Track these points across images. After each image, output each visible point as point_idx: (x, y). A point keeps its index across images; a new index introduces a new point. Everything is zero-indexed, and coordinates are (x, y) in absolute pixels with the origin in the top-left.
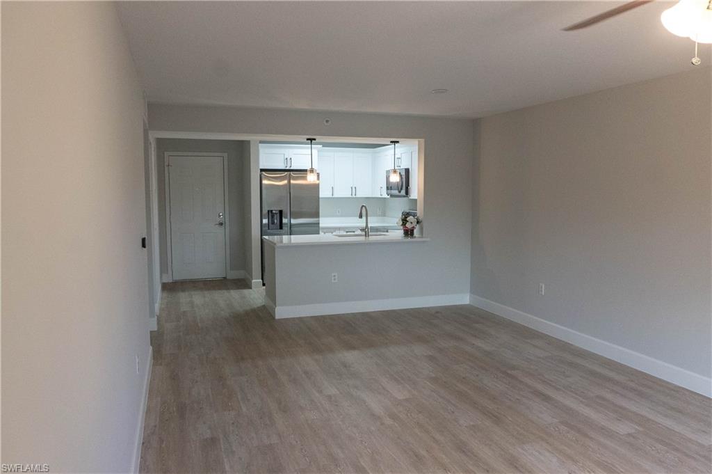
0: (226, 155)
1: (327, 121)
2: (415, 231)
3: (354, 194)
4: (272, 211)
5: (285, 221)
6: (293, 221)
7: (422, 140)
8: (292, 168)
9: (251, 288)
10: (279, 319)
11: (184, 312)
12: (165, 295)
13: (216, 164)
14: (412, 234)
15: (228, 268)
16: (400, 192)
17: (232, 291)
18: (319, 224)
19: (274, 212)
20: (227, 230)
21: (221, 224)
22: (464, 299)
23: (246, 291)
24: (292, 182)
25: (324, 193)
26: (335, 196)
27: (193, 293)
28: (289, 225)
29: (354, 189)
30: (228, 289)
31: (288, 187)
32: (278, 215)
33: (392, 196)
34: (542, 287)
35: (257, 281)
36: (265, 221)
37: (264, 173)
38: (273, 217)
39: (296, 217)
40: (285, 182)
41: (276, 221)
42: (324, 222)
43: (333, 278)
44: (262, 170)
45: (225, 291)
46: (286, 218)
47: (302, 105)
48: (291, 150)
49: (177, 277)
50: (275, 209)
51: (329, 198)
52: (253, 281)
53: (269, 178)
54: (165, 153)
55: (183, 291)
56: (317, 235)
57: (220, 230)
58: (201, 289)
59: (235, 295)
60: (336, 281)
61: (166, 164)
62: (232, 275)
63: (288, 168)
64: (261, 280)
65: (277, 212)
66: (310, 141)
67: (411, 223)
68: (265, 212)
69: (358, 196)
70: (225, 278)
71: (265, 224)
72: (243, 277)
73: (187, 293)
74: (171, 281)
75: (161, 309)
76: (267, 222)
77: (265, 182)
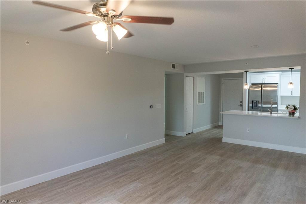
1: (246, 63)
5: (259, 105)
18: (277, 107)
21: (241, 105)
24: (264, 89)
25: (280, 94)
40: (260, 89)
43: (247, 130)
48: (265, 75)
50: (255, 100)
53: (253, 87)
54: (222, 79)
63: (264, 83)
68: (250, 101)
71: (250, 106)
77: (250, 89)
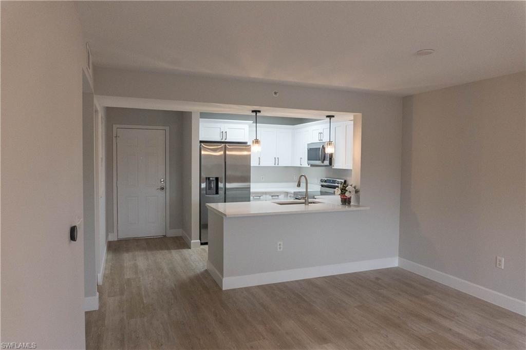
0: (167, 128)
1: (275, 93)
2: (352, 200)
3: (277, 163)
4: (209, 178)
5: (221, 185)
6: (228, 186)
7: (360, 115)
8: (226, 141)
9: (190, 248)
10: (226, 290)
11: (129, 280)
12: (110, 256)
13: (158, 136)
14: (349, 202)
15: (168, 225)
16: (323, 162)
17: (172, 251)
18: (250, 188)
19: (211, 179)
20: (168, 194)
21: (162, 189)
22: (394, 262)
23: (185, 252)
24: (227, 152)
25: (254, 163)
26: (261, 165)
27: (137, 253)
28: (224, 189)
29: (276, 159)
30: (168, 249)
31: (223, 157)
32: (215, 181)
33: (312, 165)
34: (500, 261)
35: (195, 241)
36: (203, 185)
37: (202, 144)
38: (210, 183)
39: (230, 182)
40: (222, 153)
41: (213, 185)
42: (255, 187)
43: (278, 247)
44: (201, 142)
45: (166, 251)
46: (221, 182)
47: (257, 74)
48: (226, 125)
49: (123, 235)
51: (257, 167)
52: (192, 241)
53: (206, 149)
54: (114, 125)
55: (128, 250)
56: (248, 202)
57: (162, 193)
58: (144, 249)
59: (176, 255)
60: (281, 250)
61: (114, 135)
62: (172, 233)
63: (223, 140)
64: (199, 241)
65: (214, 179)
66: (254, 114)
67: (350, 192)
69: (279, 165)
70: (165, 236)
71: (203, 188)
72: (181, 235)
73: (131, 254)
74: (116, 239)
75: (105, 276)
76: (205, 186)
77: (203, 152)
